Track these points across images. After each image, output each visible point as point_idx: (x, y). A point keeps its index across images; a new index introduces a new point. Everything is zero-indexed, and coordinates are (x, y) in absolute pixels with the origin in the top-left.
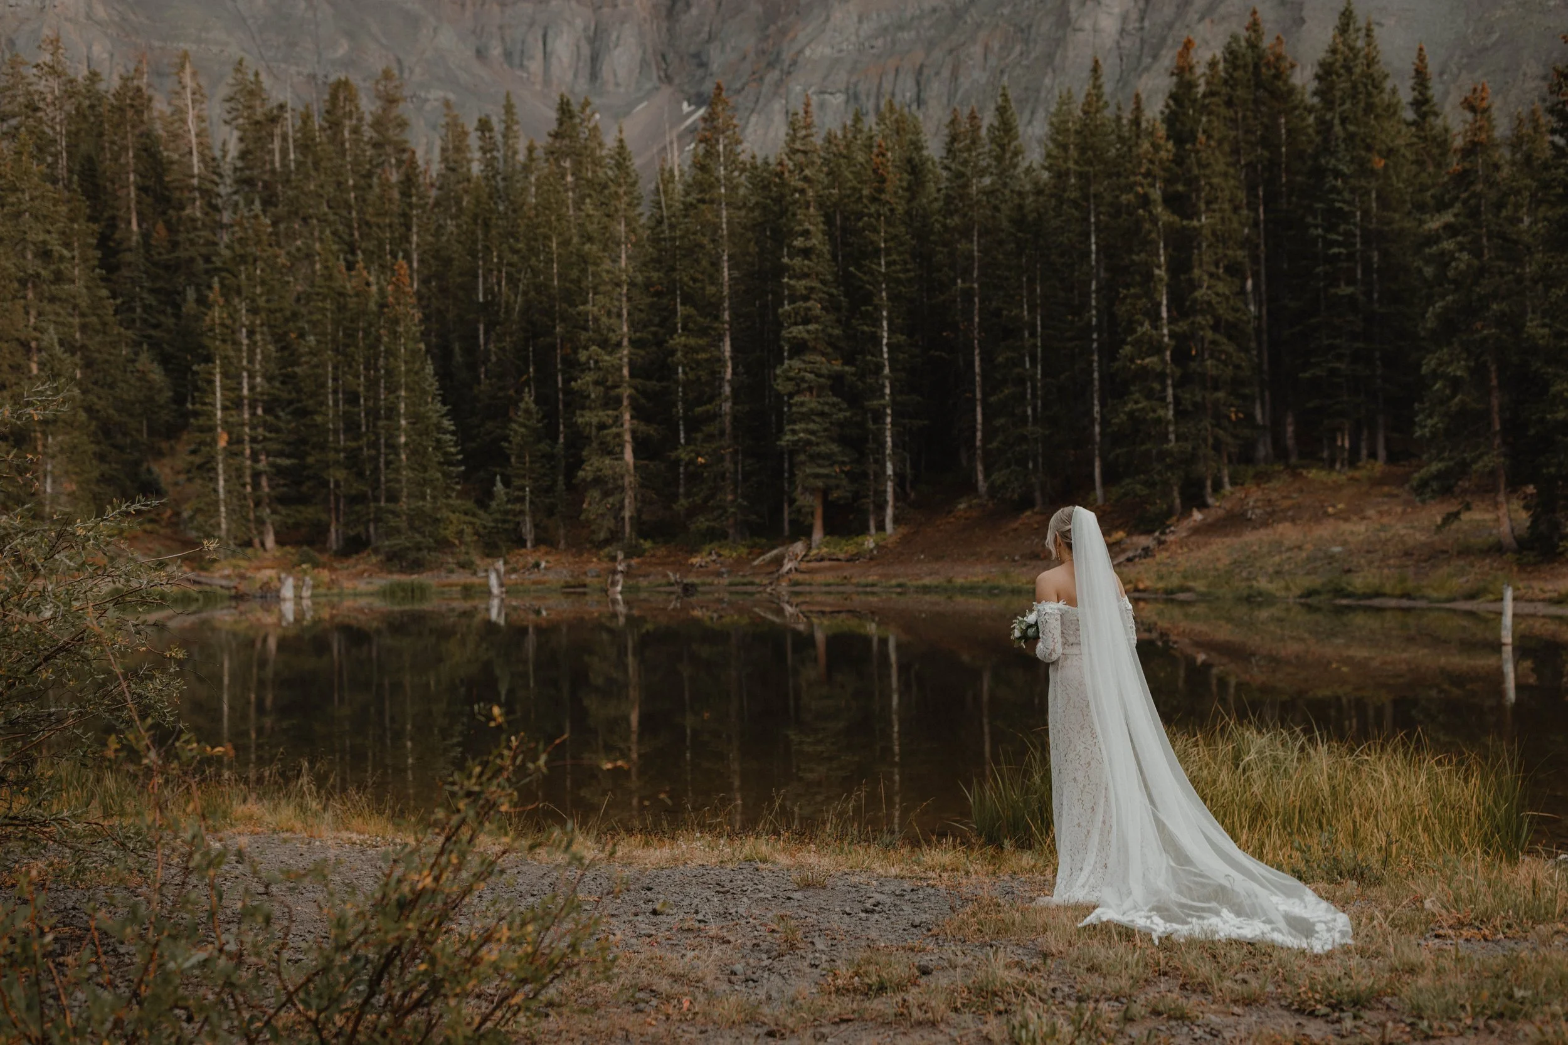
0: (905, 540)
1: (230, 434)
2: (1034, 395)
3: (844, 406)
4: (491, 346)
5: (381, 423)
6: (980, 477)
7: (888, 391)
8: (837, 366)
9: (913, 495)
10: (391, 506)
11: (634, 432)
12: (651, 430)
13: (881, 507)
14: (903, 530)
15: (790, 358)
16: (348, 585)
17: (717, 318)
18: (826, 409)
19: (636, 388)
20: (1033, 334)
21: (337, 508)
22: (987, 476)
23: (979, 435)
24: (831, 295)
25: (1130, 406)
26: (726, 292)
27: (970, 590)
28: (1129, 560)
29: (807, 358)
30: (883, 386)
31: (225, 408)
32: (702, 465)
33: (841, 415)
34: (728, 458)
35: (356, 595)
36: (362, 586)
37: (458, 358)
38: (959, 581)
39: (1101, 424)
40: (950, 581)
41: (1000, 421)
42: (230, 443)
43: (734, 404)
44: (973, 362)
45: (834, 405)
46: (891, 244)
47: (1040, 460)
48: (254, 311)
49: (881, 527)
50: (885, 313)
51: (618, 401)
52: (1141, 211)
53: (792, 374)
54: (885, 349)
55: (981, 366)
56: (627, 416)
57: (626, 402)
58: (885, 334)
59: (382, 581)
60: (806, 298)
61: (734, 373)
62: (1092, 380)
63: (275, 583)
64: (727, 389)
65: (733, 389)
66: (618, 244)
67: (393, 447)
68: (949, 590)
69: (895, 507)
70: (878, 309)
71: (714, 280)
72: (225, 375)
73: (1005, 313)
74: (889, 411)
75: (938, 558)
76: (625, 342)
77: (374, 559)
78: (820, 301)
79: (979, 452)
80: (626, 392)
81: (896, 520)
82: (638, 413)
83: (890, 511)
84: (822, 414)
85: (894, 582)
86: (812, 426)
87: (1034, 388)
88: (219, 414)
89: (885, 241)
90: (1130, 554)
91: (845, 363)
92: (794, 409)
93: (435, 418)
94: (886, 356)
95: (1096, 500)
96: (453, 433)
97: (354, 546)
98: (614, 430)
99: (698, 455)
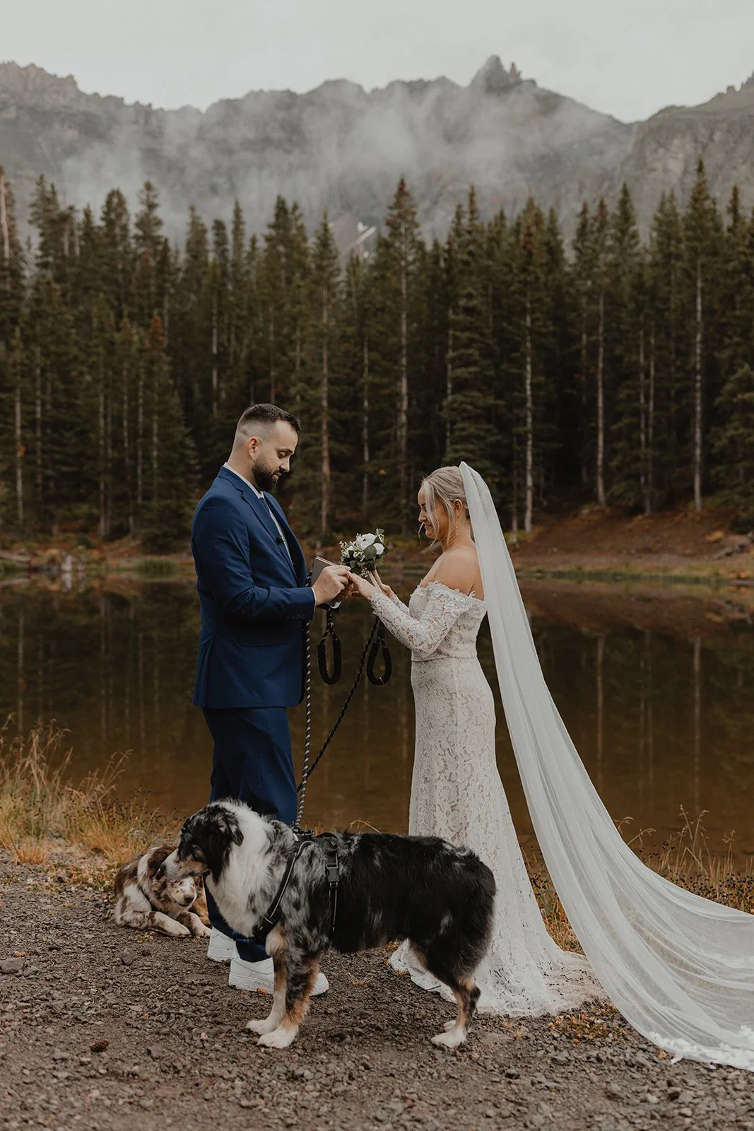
0: (540, 537)
1: (26, 446)
2: (647, 425)
3: (495, 431)
4: (222, 385)
5: (140, 440)
6: (601, 489)
7: (529, 420)
8: (491, 401)
9: (545, 503)
10: (146, 503)
11: (330, 450)
12: (343, 448)
13: (522, 511)
14: (538, 529)
15: (453, 393)
16: (112, 562)
17: (396, 362)
18: (482, 433)
19: (332, 416)
20: (647, 375)
21: (106, 506)
22: (606, 488)
23: (600, 456)
24: (487, 345)
25: (730, 433)
26: (404, 341)
27: (597, 576)
28: (728, 555)
29: (467, 393)
30: (526, 417)
31: (23, 427)
32: (383, 476)
33: (493, 439)
34: (403, 471)
35: (119, 570)
36: (123, 563)
37: (197, 395)
38: (588, 569)
39: (702, 448)
40: (580, 568)
41: (619, 445)
42: (27, 453)
43: (409, 429)
44: (596, 399)
45: (488, 430)
46: (536, 305)
47: (650, 476)
48: (46, 354)
49: (521, 526)
50: (529, 359)
51: (319, 425)
52: (744, 276)
53: (455, 406)
54: (528, 387)
55: (604, 403)
56: (325, 438)
57: (324, 427)
58: (529, 376)
59: (137, 561)
60: (467, 346)
61: (410, 405)
62: (695, 412)
63: (59, 559)
64: (403, 418)
65: (408, 418)
66: (321, 305)
67: (147, 458)
68: (578, 575)
69: (533, 512)
70: (524, 356)
71: (396, 333)
72: (24, 402)
73: (626, 359)
74: (530, 436)
75: (569, 551)
76: (325, 381)
77: (133, 544)
78: (479, 349)
79: (600, 470)
80: (325, 419)
81: (533, 521)
82: (333, 436)
83: (529, 515)
84: (479, 438)
85: (534, 569)
86: (470, 447)
87: (647, 419)
88: (19, 432)
89: (532, 302)
90: (728, 550)
91: (496, 398)
92: (457, 433)
93: (179, 438)
94: (529, 393)
95: (695, 508)
96: (193, 449)
97: (118, 533)
98: (315, 448)
99: (380, 468)
